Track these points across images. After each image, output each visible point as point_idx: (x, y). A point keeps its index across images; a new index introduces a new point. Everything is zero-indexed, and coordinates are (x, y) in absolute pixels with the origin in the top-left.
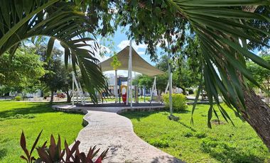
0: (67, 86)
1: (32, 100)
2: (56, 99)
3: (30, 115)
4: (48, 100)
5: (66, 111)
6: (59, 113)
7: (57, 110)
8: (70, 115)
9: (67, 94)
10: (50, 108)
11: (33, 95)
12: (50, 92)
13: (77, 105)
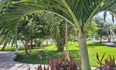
0: (108, 34)
1: (92, 41)
2: (103, 40)
3: (93, 47)
4: (99, 41)
5: (108, 46)
6: (105, 47)
7: (104, 45)
8: (111, 48)
9: (108, 38)
10: (100, 44)
11: (93, 39)
12: (100, 37)
13: (114, 43)
